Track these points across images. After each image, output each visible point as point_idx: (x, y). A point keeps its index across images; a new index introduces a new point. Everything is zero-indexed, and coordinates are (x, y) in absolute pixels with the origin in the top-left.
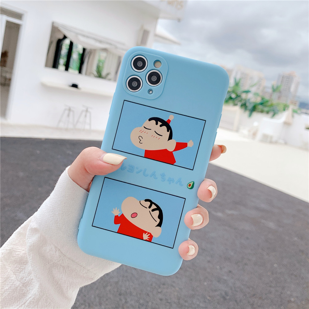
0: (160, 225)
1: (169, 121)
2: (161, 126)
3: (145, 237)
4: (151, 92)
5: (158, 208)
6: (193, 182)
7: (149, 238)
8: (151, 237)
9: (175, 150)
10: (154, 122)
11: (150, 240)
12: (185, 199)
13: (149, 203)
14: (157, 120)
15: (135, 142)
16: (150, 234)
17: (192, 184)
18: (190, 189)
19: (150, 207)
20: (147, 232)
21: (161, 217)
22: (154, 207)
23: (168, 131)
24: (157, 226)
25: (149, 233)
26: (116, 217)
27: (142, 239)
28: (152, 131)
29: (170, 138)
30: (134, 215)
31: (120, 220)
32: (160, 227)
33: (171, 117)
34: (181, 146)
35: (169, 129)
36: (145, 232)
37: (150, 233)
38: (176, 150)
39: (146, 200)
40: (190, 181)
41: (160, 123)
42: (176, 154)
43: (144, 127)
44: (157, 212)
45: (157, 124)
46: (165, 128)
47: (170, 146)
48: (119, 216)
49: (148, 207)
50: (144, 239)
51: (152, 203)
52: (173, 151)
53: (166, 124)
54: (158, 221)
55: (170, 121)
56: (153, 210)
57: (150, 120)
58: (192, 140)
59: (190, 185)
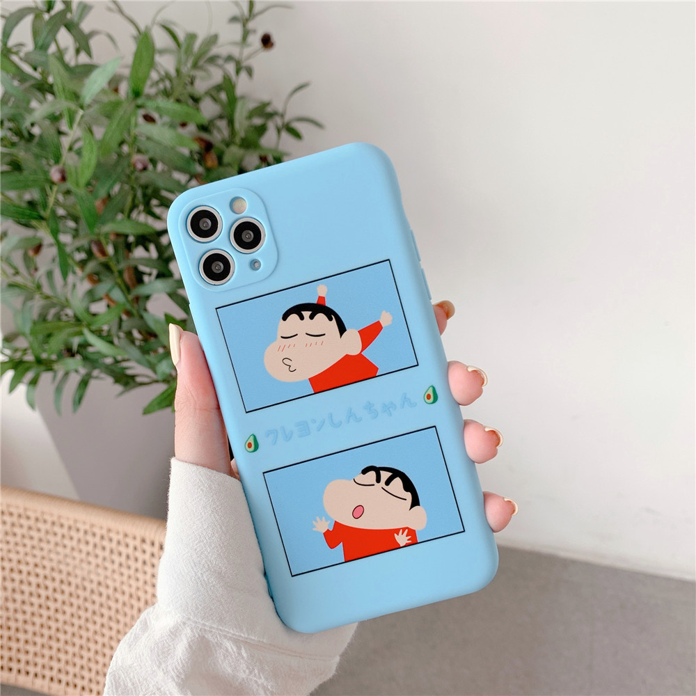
0: (415, 502)
1: (321, 299)
2: (312, 317)
3: (402, 539)
4: (256, 265)
5: (396, 473)
6: (431, 389)
7: (410, 537)
8: (412, 533)
9: (363, 349)
10: (294, 317)
11: (414, 542)
12: (435, 427)
13: (372, 474)
14: (298, 310)
15: (282, 374)
16: (407, 530)
17: (430, 392)
18: (433, 403)
19: (378, 480)
20: (400, 529)
21: (408, 486)
22: (385, 475)
23: (330, 319)
24: (412, 506)
25: (404, 529)
26: (327, 535)
27: (397, 547)
28: (302, 336)
29: (342, 329)
30: (358, 512)
31: (337, 535)
32: (419, 505)
33: (322, 290)
34: (370, 333)
35: (330, 313)
36: (397, 531)
37: (407, 528)
38: (365, 345)
39: (365, 471)
40: (424, 389)
41: (306, 314)
42: (370, 354)
43: (282, 337)
44: (398, 482)
45: (302, 318)
46: (321, 317)
47: (351, 344)
48: (331, 530)
49: (374, 482)
50: (401, 546)
51: (377, 470)
52: (362, 351)
53: (318, 308)
54: (408, 496)
55: (324, 298)
56: (388, 483)
57: (285, 317)
58: (384, 312)
59: (429, 397)
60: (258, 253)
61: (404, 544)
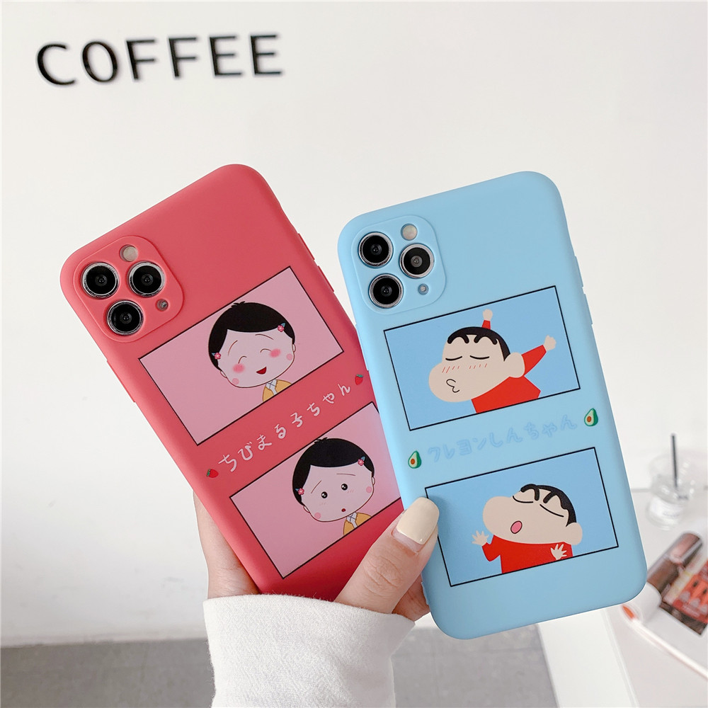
0: (572, 519)
1: (487, 323)
2: (476, 340)
3: (557, 553)
4: (424, 289)
5: (554, 491)
6: (592, 411)
7: (565, 551)
8: (567, 547)
9: (526, 372)
10: (459, 340)
11: (569, 556)
12: (594, 448)
13: (531, 492)
14: (463, 333)
15: (444, 394)
16: (563, 545)
17: (591, 414)
18: (593, 425)
19: (537, 498)
20: (556, 544)
21: (566, 504)
22: (544, 493)
23: (495, 343)
24: (568, 523)
25: (560, 544)
26: (486, 548)
27: (553, 560)
28: (466, 360)
29: (506, 352)
30: (517, 527)
31: (494, 548)
32: (575, 522)
33: (487, 315)
34: (533, 357)
35: (495, 337)
36: (553, 546)
37: (563, 543)
38: (529, 366)
39: (524, 489)
40: (584, 410)
41: (471, 337)
42: (534, 377)
43: (447, 359)
44: (556, 500)
45: (467, 341)
46: (485, 340)
47: (514, 366)
48: (490, 543)
49: (533, 500)
50: (557, 559)
51: (537, 488)
52: (524, 374)
53: (483, 332)
54: (566, 513)
55: (489, 322)
56: (546, 500)
57: (450, 340)
58: (548, 336)
59: (589, 419)
60: (425, 278)
61: (560, 558)
